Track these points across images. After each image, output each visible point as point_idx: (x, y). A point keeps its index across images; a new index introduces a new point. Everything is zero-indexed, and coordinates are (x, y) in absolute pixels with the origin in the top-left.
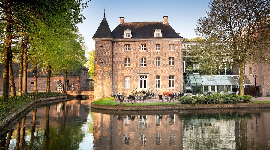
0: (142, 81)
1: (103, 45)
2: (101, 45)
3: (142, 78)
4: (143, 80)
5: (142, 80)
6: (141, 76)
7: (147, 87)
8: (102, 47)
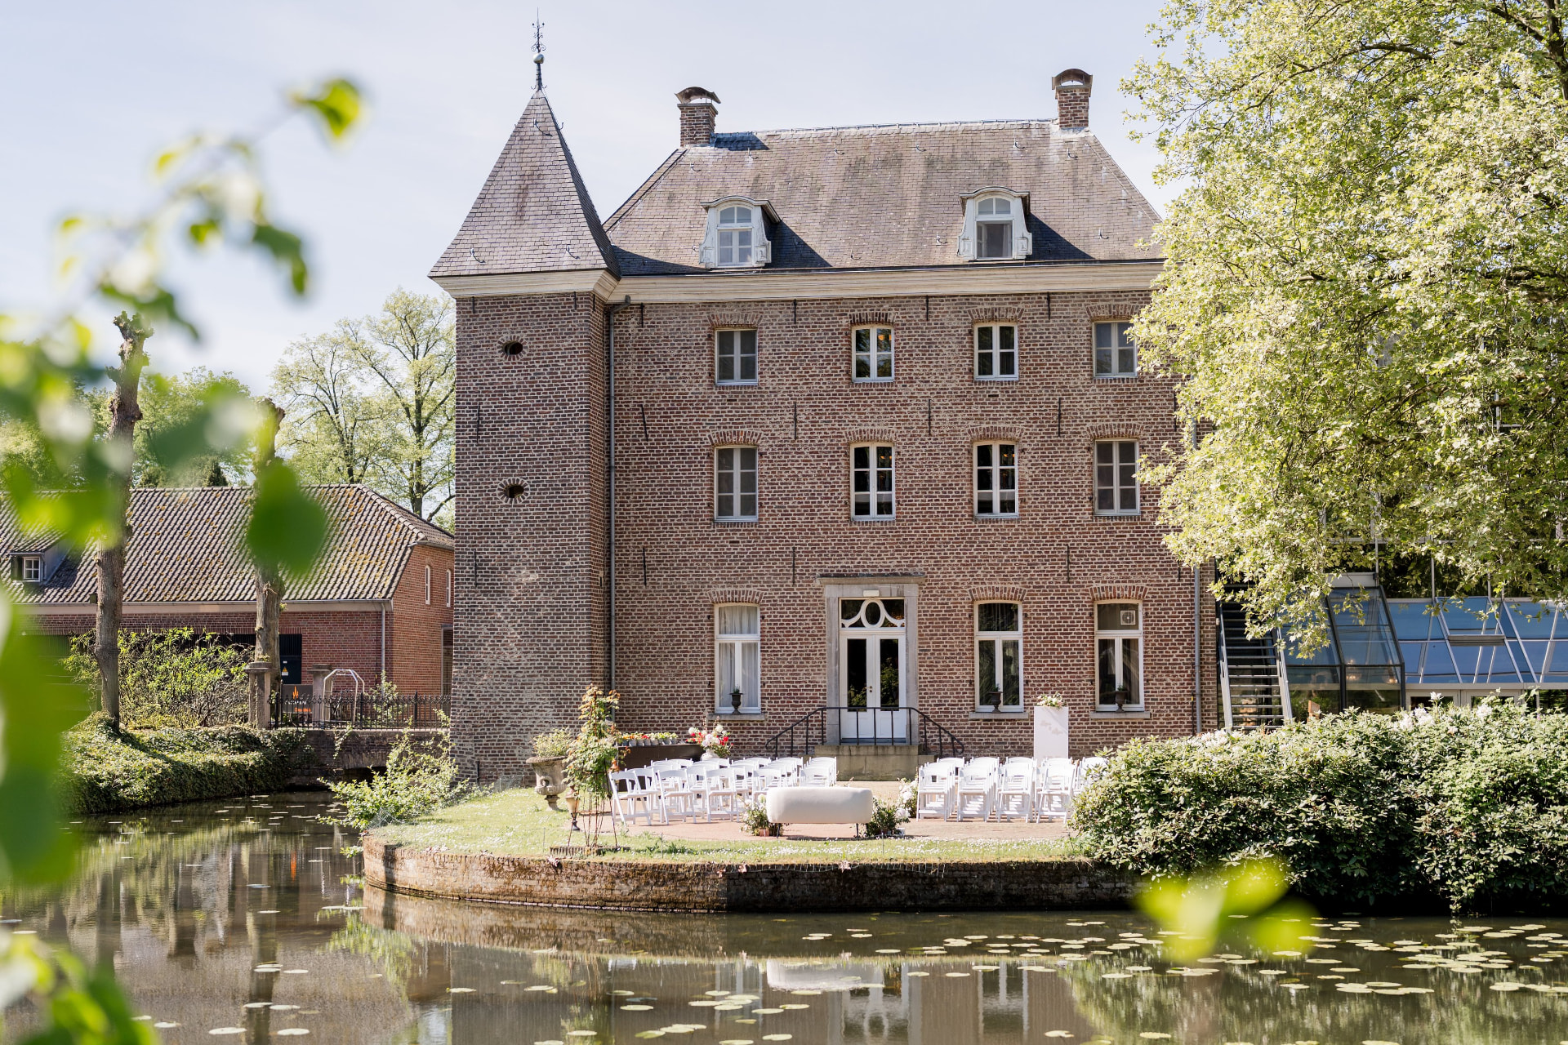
0: (857, 649)
1: (522, 337)
2: (506, 337)
3: (859, 624)
4: (873, 636)
5: (857, 634)
6: (849, 608)
7: (902, 702)
8: (514, 349)
